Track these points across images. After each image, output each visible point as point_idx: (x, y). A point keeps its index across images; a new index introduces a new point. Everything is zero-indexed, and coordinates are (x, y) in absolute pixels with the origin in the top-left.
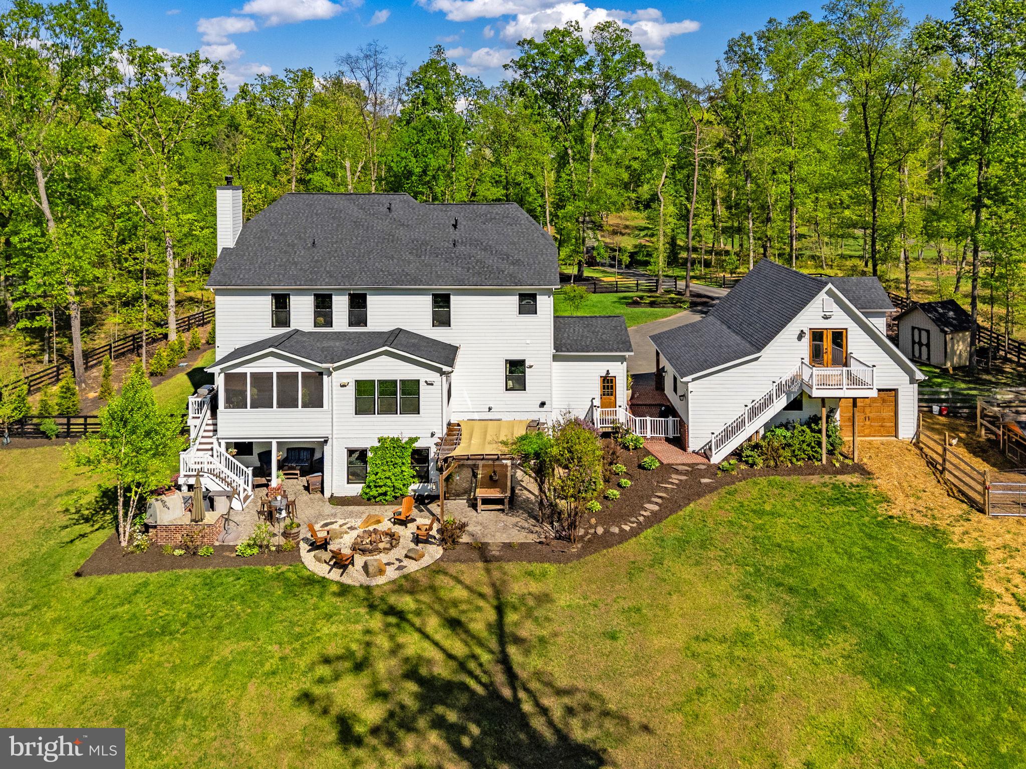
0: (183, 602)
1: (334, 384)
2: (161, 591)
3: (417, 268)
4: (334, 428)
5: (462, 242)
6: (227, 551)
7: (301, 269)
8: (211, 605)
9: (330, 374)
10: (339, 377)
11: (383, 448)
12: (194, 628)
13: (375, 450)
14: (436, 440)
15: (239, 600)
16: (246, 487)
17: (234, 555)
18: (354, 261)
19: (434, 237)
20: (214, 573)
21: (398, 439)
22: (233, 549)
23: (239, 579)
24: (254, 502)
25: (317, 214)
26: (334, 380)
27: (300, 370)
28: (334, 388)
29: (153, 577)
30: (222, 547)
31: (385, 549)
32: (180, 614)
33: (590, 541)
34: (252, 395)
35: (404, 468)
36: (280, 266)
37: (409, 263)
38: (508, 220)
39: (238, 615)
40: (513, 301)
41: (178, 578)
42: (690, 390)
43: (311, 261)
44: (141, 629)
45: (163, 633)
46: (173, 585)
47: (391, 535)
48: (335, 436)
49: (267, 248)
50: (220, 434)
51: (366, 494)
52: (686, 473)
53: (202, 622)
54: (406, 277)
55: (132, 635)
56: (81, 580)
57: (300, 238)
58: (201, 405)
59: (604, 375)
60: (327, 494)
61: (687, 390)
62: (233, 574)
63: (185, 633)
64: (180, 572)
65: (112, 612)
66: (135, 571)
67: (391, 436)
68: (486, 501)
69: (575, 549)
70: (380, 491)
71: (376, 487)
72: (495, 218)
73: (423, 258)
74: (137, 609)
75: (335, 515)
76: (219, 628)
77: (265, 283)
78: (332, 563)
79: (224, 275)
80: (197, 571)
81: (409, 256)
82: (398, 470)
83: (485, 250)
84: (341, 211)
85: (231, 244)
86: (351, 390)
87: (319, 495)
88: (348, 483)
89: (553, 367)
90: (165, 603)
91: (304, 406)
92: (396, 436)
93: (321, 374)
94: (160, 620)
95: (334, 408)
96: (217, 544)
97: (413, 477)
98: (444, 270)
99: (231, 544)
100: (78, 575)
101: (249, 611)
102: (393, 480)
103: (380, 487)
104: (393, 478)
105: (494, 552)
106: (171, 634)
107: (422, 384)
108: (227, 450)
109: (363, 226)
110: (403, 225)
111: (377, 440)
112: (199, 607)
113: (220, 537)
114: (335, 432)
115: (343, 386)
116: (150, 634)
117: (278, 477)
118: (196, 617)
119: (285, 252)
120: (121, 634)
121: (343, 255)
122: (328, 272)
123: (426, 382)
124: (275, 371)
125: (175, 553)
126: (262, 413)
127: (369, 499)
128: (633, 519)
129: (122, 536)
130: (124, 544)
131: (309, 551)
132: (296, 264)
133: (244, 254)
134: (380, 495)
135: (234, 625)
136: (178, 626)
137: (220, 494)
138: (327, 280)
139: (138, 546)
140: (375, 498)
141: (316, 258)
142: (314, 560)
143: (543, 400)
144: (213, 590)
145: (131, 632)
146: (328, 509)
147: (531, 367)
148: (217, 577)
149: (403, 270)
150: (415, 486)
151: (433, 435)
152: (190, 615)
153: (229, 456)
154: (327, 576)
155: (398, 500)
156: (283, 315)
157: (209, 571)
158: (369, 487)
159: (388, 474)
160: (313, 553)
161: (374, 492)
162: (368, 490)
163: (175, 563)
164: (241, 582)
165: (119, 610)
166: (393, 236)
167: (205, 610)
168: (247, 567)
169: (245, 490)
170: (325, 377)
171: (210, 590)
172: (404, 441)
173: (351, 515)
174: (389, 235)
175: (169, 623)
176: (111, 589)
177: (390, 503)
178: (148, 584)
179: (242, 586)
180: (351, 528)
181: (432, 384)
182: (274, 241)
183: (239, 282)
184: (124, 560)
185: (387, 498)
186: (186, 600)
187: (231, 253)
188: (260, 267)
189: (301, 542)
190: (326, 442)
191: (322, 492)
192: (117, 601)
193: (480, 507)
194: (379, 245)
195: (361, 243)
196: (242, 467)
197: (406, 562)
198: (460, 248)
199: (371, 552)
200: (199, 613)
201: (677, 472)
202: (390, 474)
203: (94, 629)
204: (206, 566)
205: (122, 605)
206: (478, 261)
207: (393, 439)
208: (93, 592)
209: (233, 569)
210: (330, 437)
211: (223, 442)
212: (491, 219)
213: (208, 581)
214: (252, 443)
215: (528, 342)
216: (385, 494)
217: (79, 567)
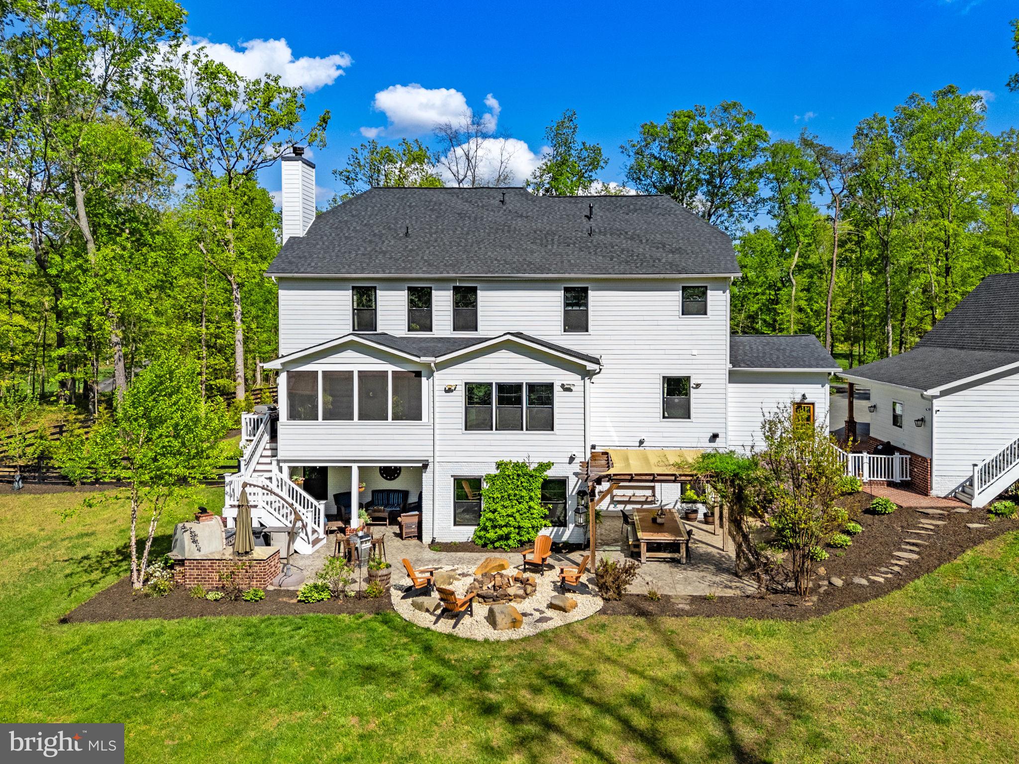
0: (210, 656)
1: (436, 388)
2: (180, 642)
3: (543, 257)
4: (437, 448)
5: (600, 232)
6: (284, 596)
7: (390, 258)
8: (252, 660)
9: (430, 375)
10: (442, 378)
11: (505, 477)
12: (223, 690)
13: (492, 479)
14: (575, 467)
15: (297, 654)
16: (316, 527)
17: (295, 601)
18: (460, 251)
19: (563, 228)
20: (263, 621)
21: (524, 465)
22: (293, 594)
23: (300, 628)
24: (327, 546)
25: (410, 206)
26: (436, 382)
27: (390, 368)
28: (436, 393)
29: (171, 625)
30: (278, 593)
31: (516, 596)
32: (204, 671)
33: (827, 593)
34: (324, 403)
35: (531, 503)
36: (364, 255)
37: (532, 252)
38: (658, 211)
39: (294, 675)
40: (675, 297)
41: (208, 627)
42: (935, 408)
43: (404, 250)
44: (137, 690)
45: (171, 697)
46: (198, 635)
47: (524, 582)
48: (437, 459)
49: (346, 238)
50: (281, 455)
51: (480, 537)
52: (941, 517)
53: (236, 682)
54: (528, 266)
55: (123, 698)
56: (65, 627)
57: (390, 229)
58: (256, 424)
59: (798, 400)
60: (427, 539)
61: (931, 409)
62: (291, 622)
63: (206, 697)
64: (213, 620)
65: (99, 667)
66: (146, 617)
67: (514, 460)
68: (654, 547)
69: (811, 602)
70: (500, 532)
71: (494, 527)
72: (640, 209)
73: (550, 247)
74: (137, 665)
75: (439, 561)
76: (262, 691)
77: (344, 270)
78: (439, 612)
79: (290, 263)
80: (236, 618)
81: (532, 245)
82: (524, 506)
83: (632, 239)
84: (441, 204)
85: (301, 233)
86: (460, 395)
87: (415, 541)
88: (455, 524)
89: (730, 390)
90: (183, 657)
91: (395, 418)
92: (521, 461)
93: (418, 374)
94: (170, 679)
95: (437, 421)
96: (271, 588)
97: (545, 517)
98: (579, 258)
99: (292, 588)
100: (64, 621)
101: (312, 669)
102: (519, 519)
103: (501, 527)
104: (517, 515)
105: (680, 606)
106: (183, 698)
107: (557, 389)
108: (291, 478)
109: (469, 218)
110: (521, 216)
111: (494, 466)
112: (234, 662)
113: (276, 581)
114: (437, 454)
115: (449, 390)
116: (150, 697)
117: (360, 517)
118: (227, 675)
119: (371, 242)
120: (104, 696)
121: (444, 244)
122: (426, 261)
123: (563, 386)
124: (356, 369)
125: (208, 597)
126: (338, 426)
127: (485, 545)
128: (883, 569)
129: (135, 574)
130: (138, 585)
131: (403, 598)
132: (384, 253)
133: (317, 244)
134: (500, 538)
135: (287, 687)
136: (197, 687)
137: (279, 530)
138: (424, 269)
139: (155, 586)
140: (493, 543)
141: (410, 247)
142: (412, 608)
143: (715, 431)
144: (258, 641)
145: (121, 694)
146: (429, 554)
147: (698, 386)
148: (267, 627)
149: (525, 260)
150: (548, 532)
151: (572, 459)
152: (218, 673)
153: (293, 485)
154: (433, 627)
155: (525, 544)
156: (366, 315)
157: (255, 619)
158: (485, 529)
159: (510, 511)
160: (410, 600)
161: (491, 535)
162: (482, 533)
163: (206, 608)
164: (302, 632)
165: (110, 664)
166: (509, 227)
167: (242, 666)
168: (311, 615)
169: (314, 531)
170: (424, 379)
171: (254, 641)
172: (532, 467)
173: (461, 561)
174: (504, 225)
175: (182, 682)
176: (105, 638)
177: (514, 550)
178: (162, 633)
179: (304, 637)
180: (464, 575)
181: (569, 390)
182: (355, 230)
183: (309, 270)
184: (133, 605)
185: (511, 542)
186: (216, 654)
187: (301, 242)
188: (337, 256)
189: (392, 589)
190: (425, 466)
191: (420, 537)
192: (110, 652)
193: (645, 554)
194: (492, 235)
195: (468, 234)
196: (311, 499)
197: (549, 613)
198: (596, 238)
199: (495, 599)
200: (233, 670)
201: (926, 515)
202: (514, 510)
203: (65, 688)
204: (252, 613)
205: (116, 657)
206: (623, 250)
207: (516, 465)
208: (78, 640)
209: (291, 617)
210: (431, 460)
211: (285, 466)
212: (636, 210)
213: (252, 630)
214: (326, 467)
215: (695, 352)
216: (507, 537)
217: (68, 612)
